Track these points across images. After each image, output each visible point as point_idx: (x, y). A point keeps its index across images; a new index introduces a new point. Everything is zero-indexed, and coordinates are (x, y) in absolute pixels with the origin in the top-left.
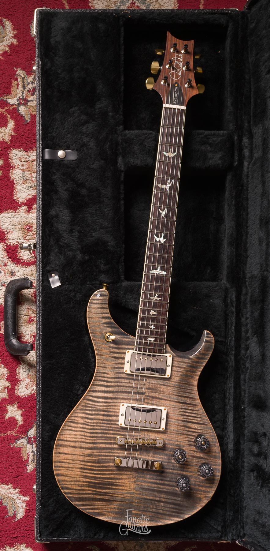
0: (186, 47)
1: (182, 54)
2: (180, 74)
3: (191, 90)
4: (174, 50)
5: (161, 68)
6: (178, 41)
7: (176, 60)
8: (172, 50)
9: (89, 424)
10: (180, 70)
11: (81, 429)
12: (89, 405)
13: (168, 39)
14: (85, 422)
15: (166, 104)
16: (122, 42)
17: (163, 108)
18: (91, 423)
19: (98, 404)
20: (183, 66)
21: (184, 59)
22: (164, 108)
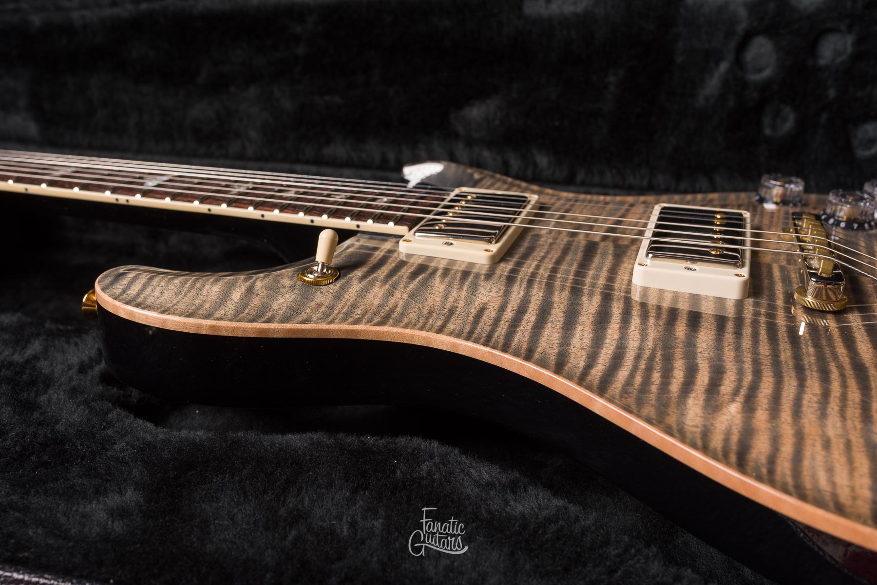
9: (748, 378)
11: (786, 415)
12: (638, 379)
14: (736, 392)
18: (740, 373)
19: (633, 344)
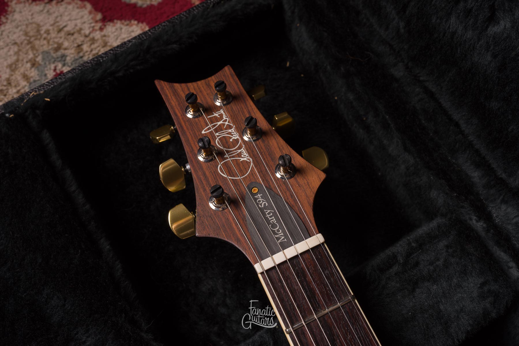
0: (221, 87)
1: (220, 108)
2: (245, 157)
3: (300, 179)
4: (196, 111)
5: (188, 167)
6: (192, 87)
7: (216, 130)
8: (190, 115)
10: (240, 148)
13: (166, 96)
15: (262, 259)
16: (59, 163)
17: (260, 276)
20: (242, 134)
21: (234, 118)
22: (262, 273)
